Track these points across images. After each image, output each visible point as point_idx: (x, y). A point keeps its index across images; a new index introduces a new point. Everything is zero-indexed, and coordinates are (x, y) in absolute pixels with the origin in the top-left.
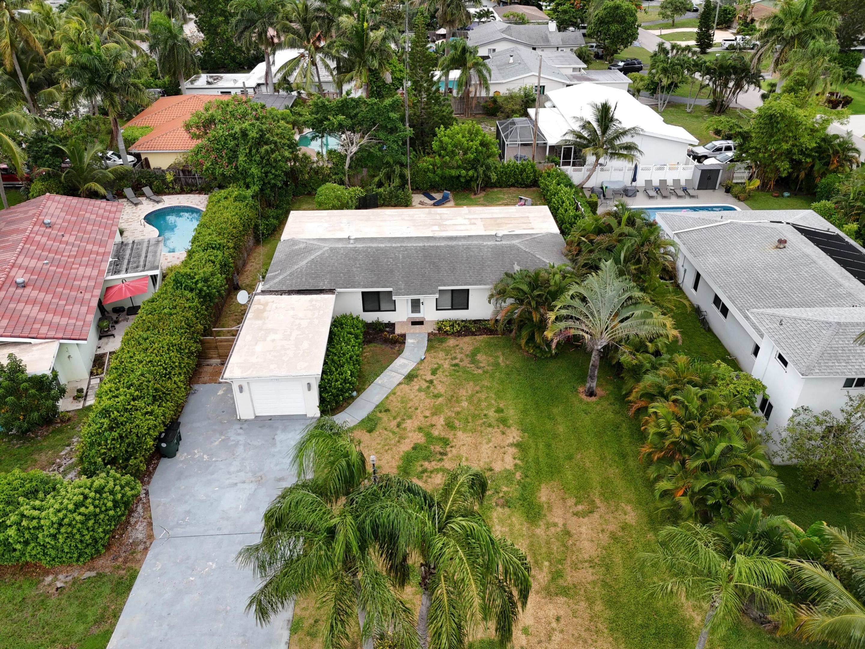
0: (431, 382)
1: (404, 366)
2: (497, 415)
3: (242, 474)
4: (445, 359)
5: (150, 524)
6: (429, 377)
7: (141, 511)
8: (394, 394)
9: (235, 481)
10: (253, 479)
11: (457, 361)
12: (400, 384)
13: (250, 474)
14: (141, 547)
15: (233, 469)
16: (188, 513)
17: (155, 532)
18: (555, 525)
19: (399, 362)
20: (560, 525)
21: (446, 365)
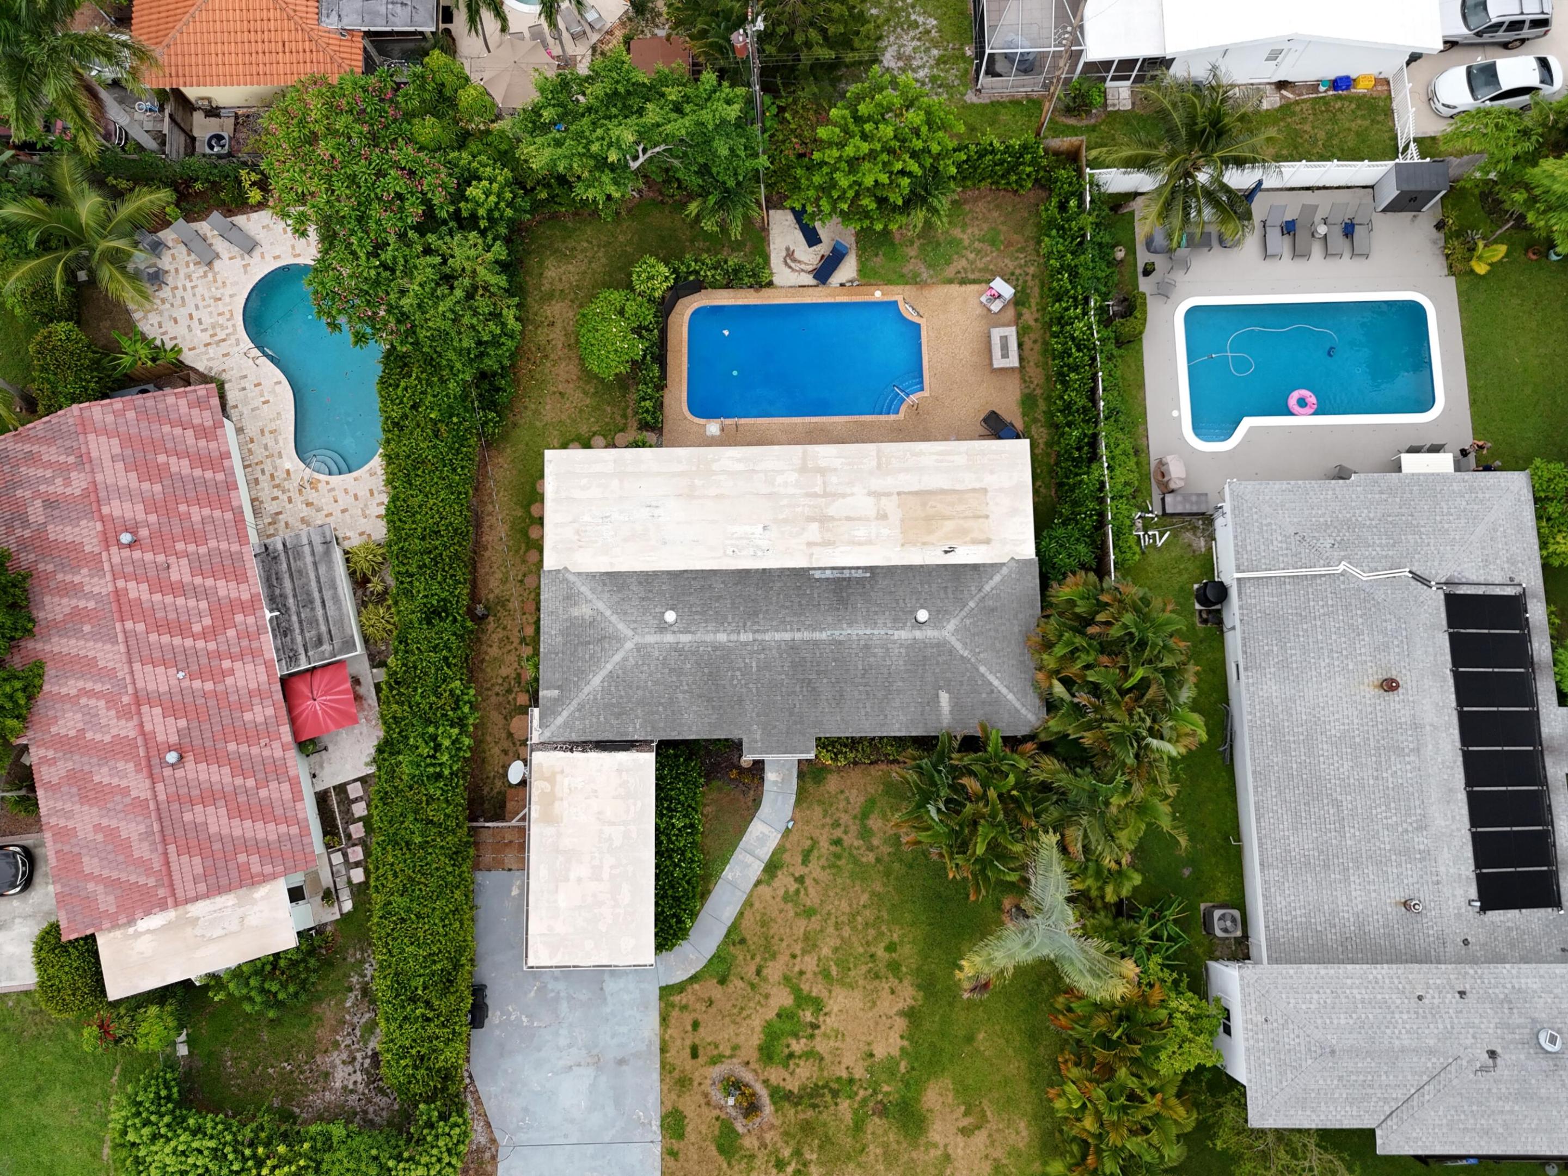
0: (800, 880)
1: (762, 840)
2: (887, 955)
3: (574, 1050)
4: (823, 826)
5: (488, 1125)
6: (799, 870)
7: (473, 1104)
8: (752, 905)
9: (569, 1063)
10: (589, 1060)
11: (838, 833)
12: (758, 883)
13: (584, 1052)
14: (487, 1155)
15: (563, 1042)
16: (526, 1110)
17: (497, 1135)
18: (935, 1146)
19: (757, 829)
20: (941, 1146)
21: (824, 844)
